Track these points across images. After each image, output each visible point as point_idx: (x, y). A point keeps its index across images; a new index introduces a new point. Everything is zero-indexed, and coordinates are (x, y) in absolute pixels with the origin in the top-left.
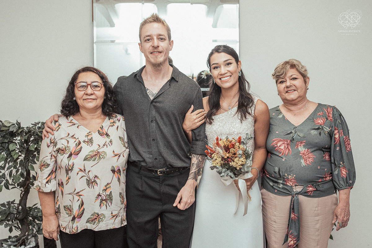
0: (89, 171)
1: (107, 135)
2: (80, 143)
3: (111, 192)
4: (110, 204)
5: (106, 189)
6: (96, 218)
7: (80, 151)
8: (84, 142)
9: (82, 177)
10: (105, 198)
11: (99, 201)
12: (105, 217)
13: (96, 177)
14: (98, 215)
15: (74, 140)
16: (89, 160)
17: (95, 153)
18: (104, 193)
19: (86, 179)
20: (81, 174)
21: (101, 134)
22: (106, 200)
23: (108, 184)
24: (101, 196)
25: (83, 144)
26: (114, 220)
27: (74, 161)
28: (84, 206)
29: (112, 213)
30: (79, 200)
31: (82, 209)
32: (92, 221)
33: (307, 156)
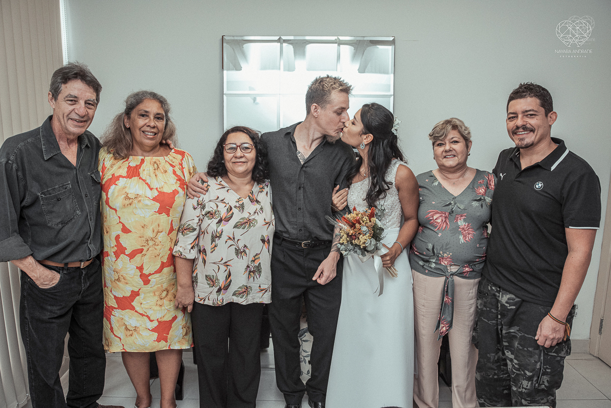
0: (238, 240)
1: (258, 202)
2: (231, 209)
3: (260, 263)
4: (258, 276)
5: (255, 260)
6: (245, 291)
7: (231, 217)
8: (235, 207)
9: (231, 246)
10: (253, 270)
11: (247, 273)
12: (252, 290)
13: (245, 246)
15: (224, 205)
16: (239, 228)
17: (245, 221)
18: (253, 265)
19: (235, 248)
20: (230, 242)
21: (251, 200)
24: (249, 267)
25: (234, 210)
26: (262, 294)
27: (223, 228)
28: (231, 277)
29: (260, 287)
30: (226, 270)
31: (229, 280)
32: (240, 294)
33: (467, 231)
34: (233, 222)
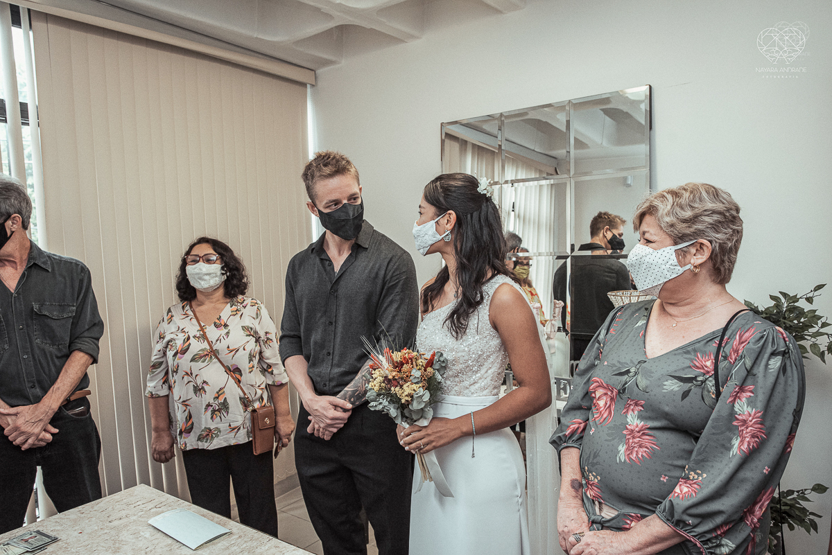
0: (197, 375)
1: (226, 326)
2: (189, 338)
4: (225, 414)
5: (219, 396)
6: (208, 434)
7: (188, 349)
8: (195, 337)
9: (189, 382)
10: (217, 408)
11: (209, 413)
12: (220, 432)
13: (205, 382)
14: (211, 430)
15: (184, 334)
16: (197, 361)
17: (206, 353)
18: (216, 402)
19: (194, 385)
20: (187, 379)
21: (217, 326)
22: (219, 410)
23: (221, 389)
24: (212, 406)
25: (192, 341)
26: (234, 434)
27: (179, 361)
28: (193, 419)
29: (230, 425)
30: (185, 411)
31: (190, 423)
32: (204, 438)
33: (638, 439)
34: (189, 356)
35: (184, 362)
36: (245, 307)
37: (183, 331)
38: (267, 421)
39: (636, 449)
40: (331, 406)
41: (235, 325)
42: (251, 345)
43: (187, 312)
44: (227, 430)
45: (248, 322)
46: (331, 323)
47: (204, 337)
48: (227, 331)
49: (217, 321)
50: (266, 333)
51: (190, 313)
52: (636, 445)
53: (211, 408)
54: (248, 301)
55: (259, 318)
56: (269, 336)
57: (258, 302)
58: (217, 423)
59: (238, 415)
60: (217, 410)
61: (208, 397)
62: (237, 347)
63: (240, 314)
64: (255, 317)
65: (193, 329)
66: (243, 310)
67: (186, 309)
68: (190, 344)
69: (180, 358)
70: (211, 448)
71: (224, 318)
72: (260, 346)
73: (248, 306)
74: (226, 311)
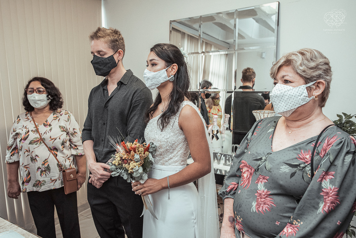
0: (32, 152)
1: (50, 125)
2: (28, 132)
3: (48, 164)
4: (48, 173)
5: (45, 163)
6: (38, 184)
7: (28, 137)
8: (32, 131)
9: (28, 155)
10: (44, 170)
11: (39, 172)
12: (45, 182)
13: (36, 156)
14: (40, 181)
15: (26, 129)
16: (32, 144)
17: (38, 140)
18: (43, 167)
19: (31, 157)
20: (27, 153)
21: (45, 125)
22: (45, 171)
23: (46, 160)
24: (41, 168)
25: (30, 133)
26: (53, 183)
27: (22, 144)
28: (31, 175)
29: (51, 179)
30: (26, 171)
31: (29, 177)
32: (37, 185)
33: (264, 199)
34: (27, 141)
35: (25, 145)
36: (61, 115)
37: (26, 128)
38: (72, 176)
39: (262, 205)
40: (102, 168)
41: (55, 125)
42: (64, 136)
43: (28, 117)
44: (49, 181)
45: (63, 124)
46: (104, 124)
47: (37, 131)
48: (50, 128)
49: (45, 123)
50: (74, 129)
51: (30, 118)
52: (262, 203)
53: (41, 170)
54: (63, 112)
55: (69, 121)
56: (75, 131)
57: (69, 112)
58: (44, 178)
59: (56, 173)
60: (44, 171)
61: (39, 164)
62: (55, 137)
63: (58, 119)
64: (67, 120)
65: (31, 126)
66: (60, 117)
67: (28, 115)
68: (29, 135)
69: (23, 143)
70: (40, 191)
71: (49, 121)
72: (69, 136)
73: (63, 115)
74: (51, 117)
